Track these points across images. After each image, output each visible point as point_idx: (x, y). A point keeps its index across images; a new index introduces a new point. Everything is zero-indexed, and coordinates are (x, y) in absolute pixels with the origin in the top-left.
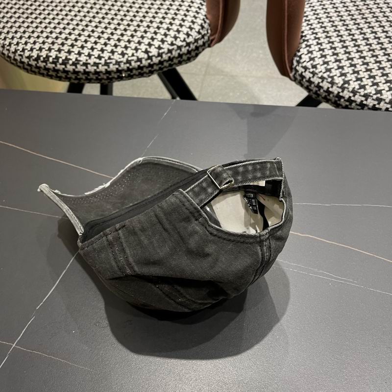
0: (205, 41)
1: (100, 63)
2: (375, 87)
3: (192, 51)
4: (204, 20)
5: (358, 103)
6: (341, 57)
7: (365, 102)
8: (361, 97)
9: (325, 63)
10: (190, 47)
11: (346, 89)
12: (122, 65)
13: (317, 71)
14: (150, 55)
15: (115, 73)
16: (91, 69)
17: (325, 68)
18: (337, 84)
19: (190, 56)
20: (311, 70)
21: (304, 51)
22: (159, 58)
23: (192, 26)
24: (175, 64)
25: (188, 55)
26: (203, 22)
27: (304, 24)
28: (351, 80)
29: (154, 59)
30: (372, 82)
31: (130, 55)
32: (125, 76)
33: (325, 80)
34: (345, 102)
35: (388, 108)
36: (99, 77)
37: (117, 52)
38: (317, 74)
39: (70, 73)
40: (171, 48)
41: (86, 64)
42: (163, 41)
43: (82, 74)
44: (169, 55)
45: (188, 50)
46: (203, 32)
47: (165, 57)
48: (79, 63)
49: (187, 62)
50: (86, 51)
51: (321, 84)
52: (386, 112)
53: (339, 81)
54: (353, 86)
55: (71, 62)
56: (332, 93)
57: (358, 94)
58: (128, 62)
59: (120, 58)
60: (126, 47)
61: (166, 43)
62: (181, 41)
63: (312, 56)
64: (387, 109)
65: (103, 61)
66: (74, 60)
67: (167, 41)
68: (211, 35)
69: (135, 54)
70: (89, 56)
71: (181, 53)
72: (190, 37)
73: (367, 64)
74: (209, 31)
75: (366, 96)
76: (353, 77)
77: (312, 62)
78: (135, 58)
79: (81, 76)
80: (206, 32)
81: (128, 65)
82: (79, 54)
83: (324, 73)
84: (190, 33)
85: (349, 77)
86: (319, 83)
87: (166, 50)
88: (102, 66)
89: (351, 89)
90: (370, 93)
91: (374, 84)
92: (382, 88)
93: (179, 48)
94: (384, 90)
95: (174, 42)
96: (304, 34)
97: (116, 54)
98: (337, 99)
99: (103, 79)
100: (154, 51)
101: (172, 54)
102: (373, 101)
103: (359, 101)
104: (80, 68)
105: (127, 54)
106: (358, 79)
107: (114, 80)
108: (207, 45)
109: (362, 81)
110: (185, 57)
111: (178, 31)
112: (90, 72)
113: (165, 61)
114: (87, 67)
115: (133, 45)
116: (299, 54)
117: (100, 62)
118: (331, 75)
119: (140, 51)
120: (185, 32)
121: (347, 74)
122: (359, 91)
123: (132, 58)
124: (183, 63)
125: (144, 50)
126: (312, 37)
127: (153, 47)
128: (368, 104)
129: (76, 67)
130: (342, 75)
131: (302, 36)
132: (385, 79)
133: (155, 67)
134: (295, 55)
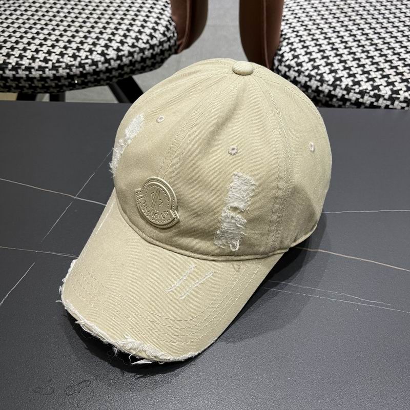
0: (171, 44)
1: (47, 67)
2: (371, 83)
3: (157, 56)
4: (169, 21)
5: (353, 102)
6: (327, 53)
7: (361, 100)
8: (356, 95)
9: (310, 60)
10: (154, 50)
11: (338, 87)
12: (74, 69)
13: (303, 69)
14: (108, 57)
15: (65, 79)
16: (35, 74)
17: (312, 65)
18: (327, 81)
19: (155, 62)
20: (296, 69)
21: (285, 49)
22: (119, 62)
23: (156, 27)
24: (137, 70)
25: (153, 60)
26: (168, 23)
27: (283, 23)
28: (343, 76)
29: (112, 62)
30: (367, 77)
31: (83, 58)
32: (78, 83)
33: (313, 78)
34: (338, 102)
35: (389, 105)
36: (46, 85)
37: (68, 54)
38: (304, 72)
39: (9, 80)
40: (132, 50)
41: (29, 69)
42: (122, 43)
43: (25, 81)
44: (130, 58)
45: (152, 54)
46: (169, 34)
47: (126, 60)
48: (20, 68)
49: (152, 68)
50: (29, 54)
51: (309, 83)
52: (385, 110)
53: (329, 78)
54: (346, 83)
55: (10, 66)
56: (322, 92)
57: (352, 91)
58: (81, 65)
59: (71, 61)
60: (78, 49)
61: (126, 45)
62: (143, 42)
63: (296, 54)
64: (387, 107)
65: (50, 65)
66: (14, 64)
67: (127, 43)
68: (178, 39)
69: (90, 57)
70: (33, 59)
71: (144, 56)
72: (155, 39)
73: (359, 59)
74: (176, 35)
75: (362, 93)
76: (345, 73)
77: (296, 60)
78: (89, 61)
79: (23, 83)
80: (172, 35)
81: (81, 69)
82: (21, 57)
83: (311, 70)
84: (153, 34)
85: (340, 74)
86: (306, 82)
87: (126, 53)
88: (50, 70)
89: (343, 86)
90: (367, 89)
91: (369, 80)
92: (379, 83)
93: (142, 50)
94: (381, 85)
95: (136, 44)
96: (283, 33)
97: (66, 56)
98: (328, 99)
99: (51, 86)
100: (112, 54)
101: (133, 57)
102: (370, 98)
103: (354, 99)
104: (22, 73)
105: (80, 57)
106: (350, 76)
107: (64, 88)
108: (173, 50)
109: (355, 77)
110: (149, 62)
111: (140, 32)
112: (35, 78)
113: (125, 65)
114: (30, 72)
115: (87, 47)
116: (281, 52)
117: (47, 65)
118: (320, 72)
119: (95, 53)
120: (148, 33)
121: (338, 71)
122: (354, 87)
123: (86, 61)
124: (147, 69)
125: (100, 52)
126: (294, 35)
127: (111, 49)
128: (364, 101)
129: (17, 73)
130: (332, 71)
131: (282, 35)
132: (381, 74)
133: (114, 73)
134: (276, 54)
